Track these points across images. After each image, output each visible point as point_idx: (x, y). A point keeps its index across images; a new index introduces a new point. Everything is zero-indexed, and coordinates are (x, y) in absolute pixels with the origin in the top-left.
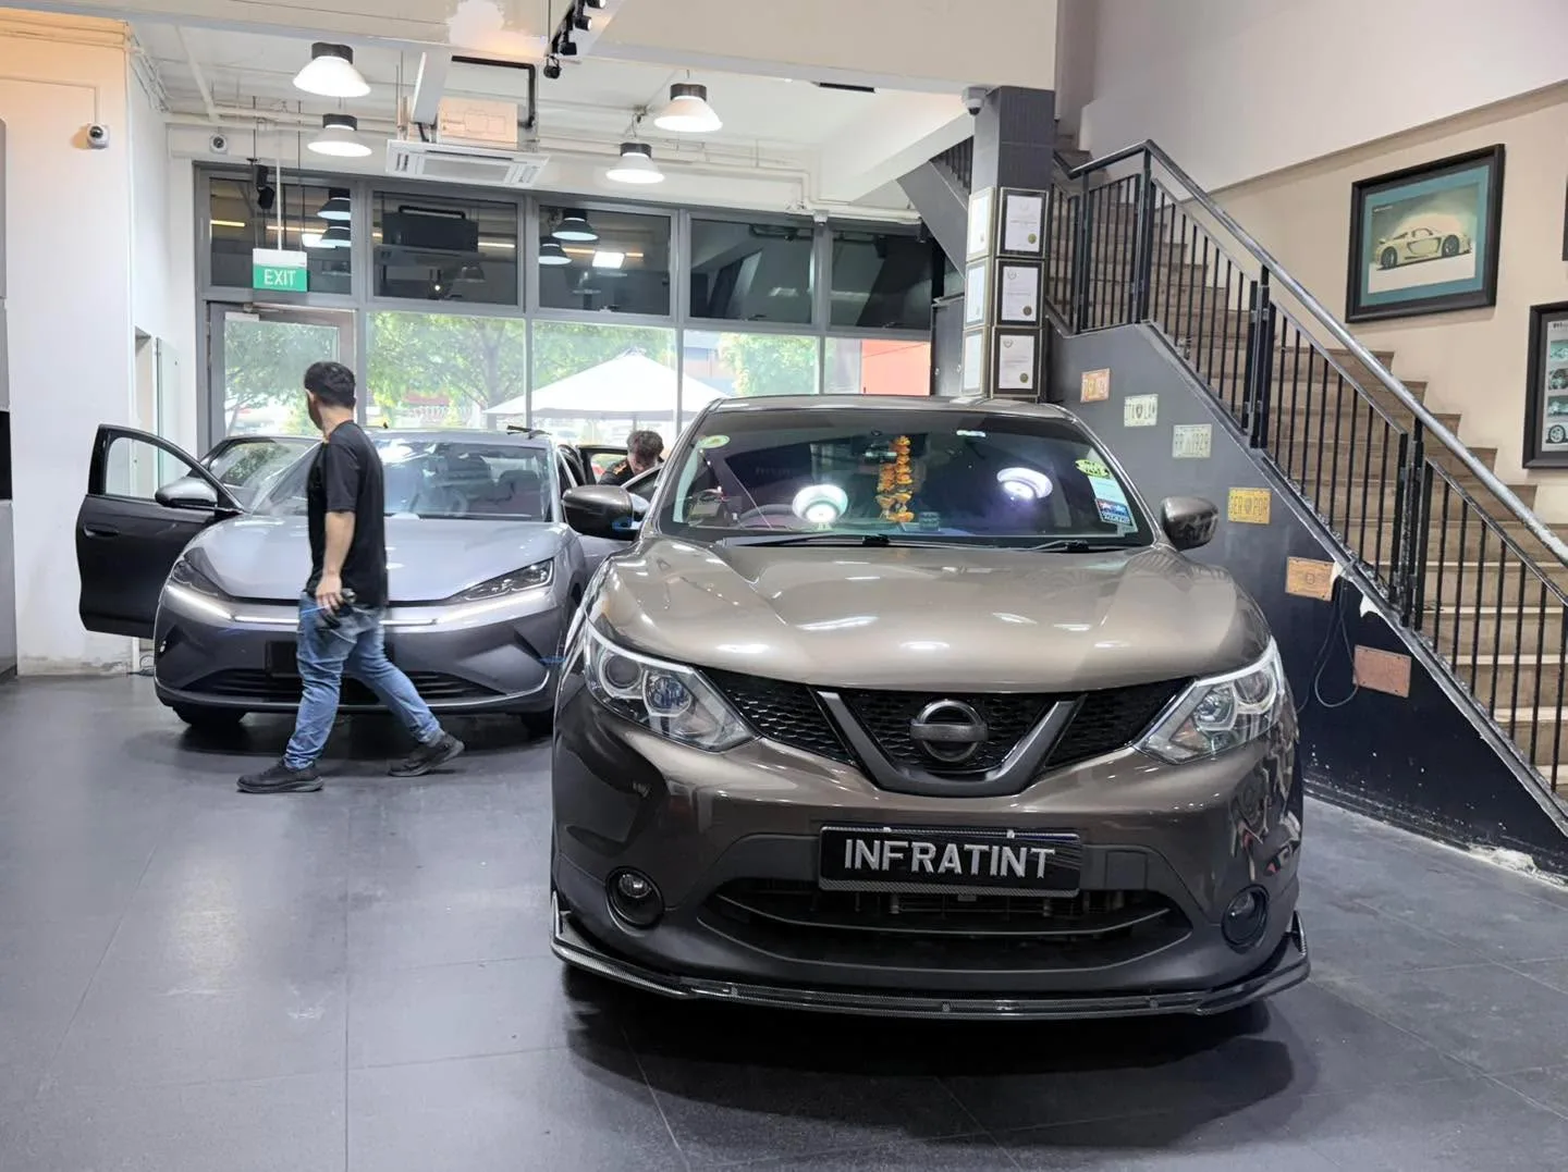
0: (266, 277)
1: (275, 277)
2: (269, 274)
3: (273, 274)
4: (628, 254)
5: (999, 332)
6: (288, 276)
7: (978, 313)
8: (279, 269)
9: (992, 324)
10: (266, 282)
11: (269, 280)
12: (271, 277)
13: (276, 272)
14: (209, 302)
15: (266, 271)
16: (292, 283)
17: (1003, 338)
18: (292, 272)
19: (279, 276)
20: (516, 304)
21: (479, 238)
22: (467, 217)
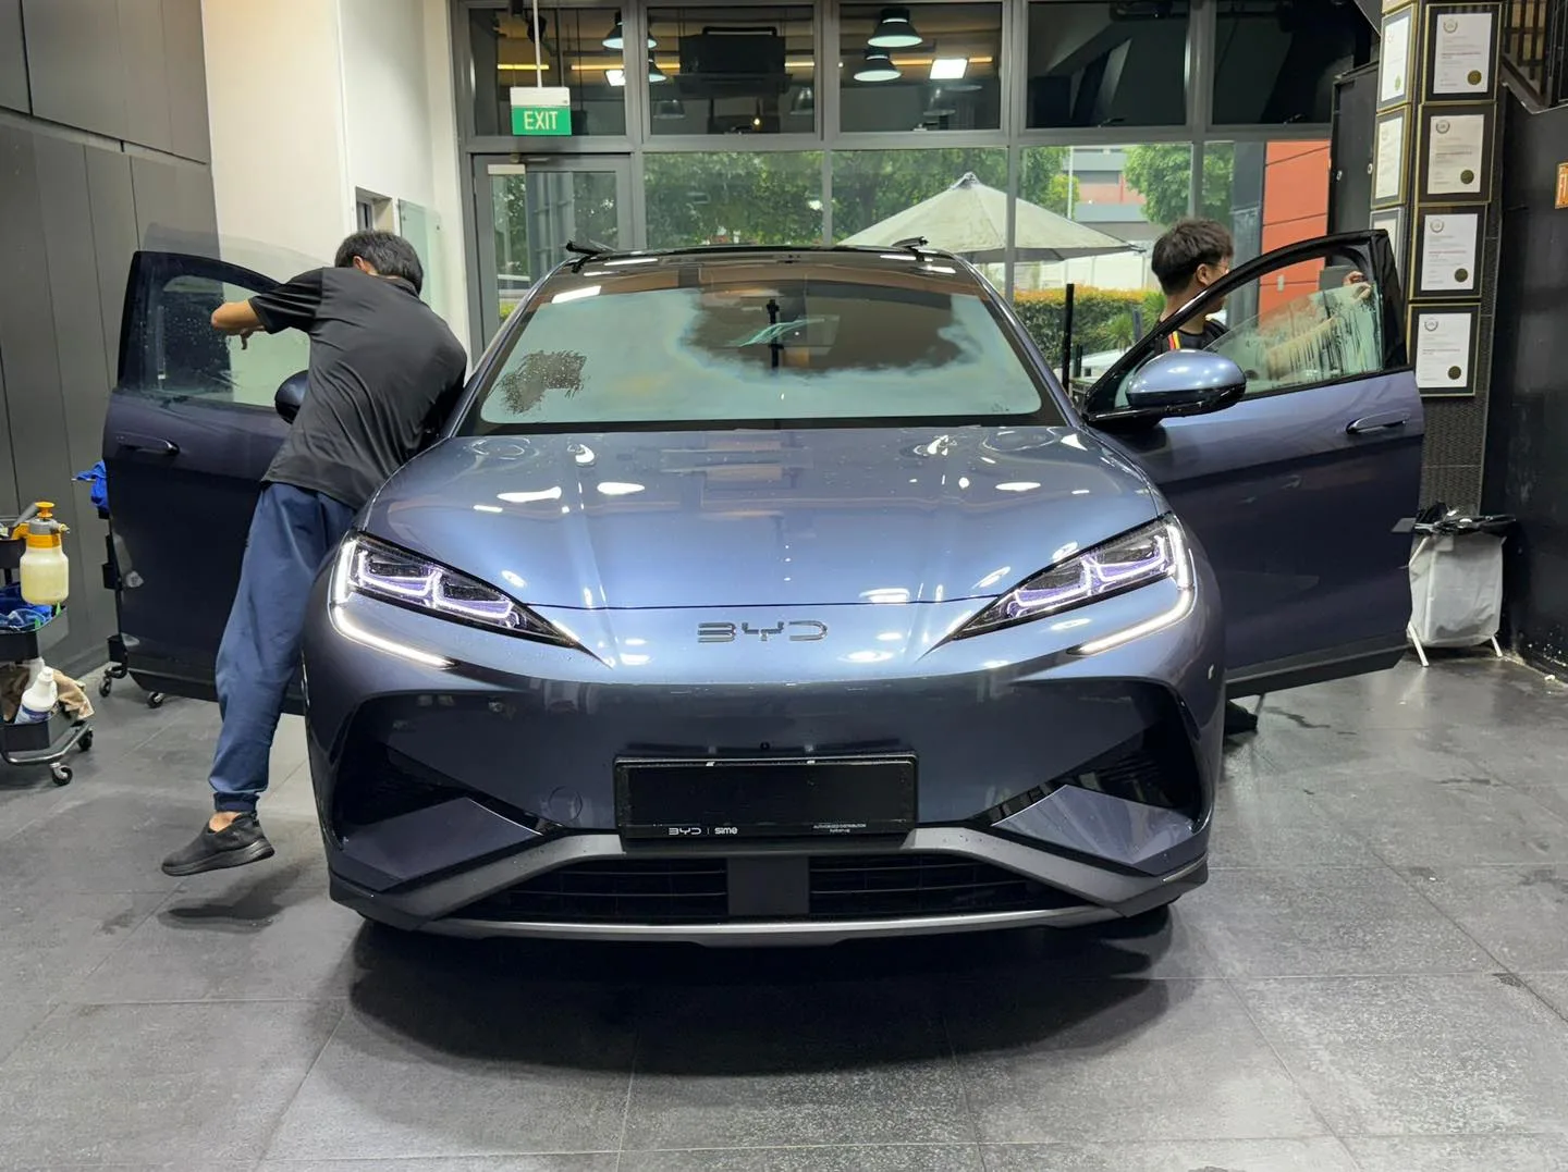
0: (526, 120)
1: (536, 121)
2: (529, 117)
3: (533, 117)
4: (972, 60)
5: (1429, 113)
6: (550, 116)
7: (1397, 87)
8: (540, 110)
9: (1418, 101)
10: (527, 127)
11: (529, 124)
12: (531, 120)
13: (536, 114)
14: (473, 155)
15: (526, 113)
16: (554, 127)
17: (1435, 120)
18: (554, 113)
19: (539, 118)
20: (813, 131)
21: (787, 58)
22: (779, 34)
